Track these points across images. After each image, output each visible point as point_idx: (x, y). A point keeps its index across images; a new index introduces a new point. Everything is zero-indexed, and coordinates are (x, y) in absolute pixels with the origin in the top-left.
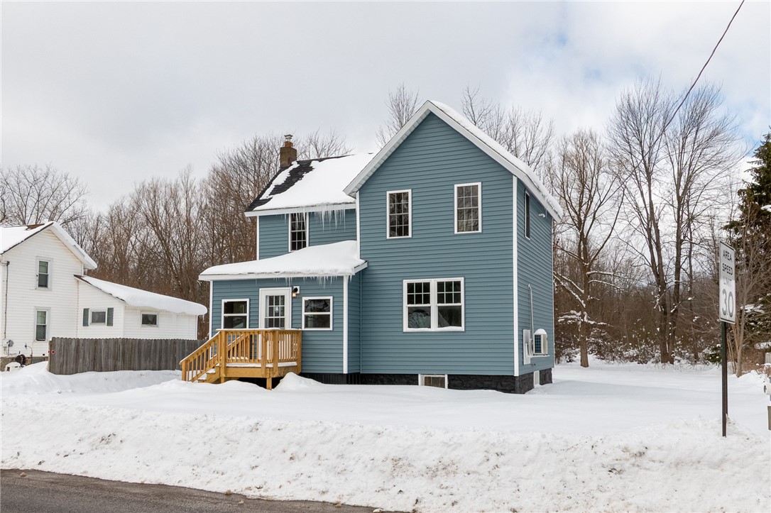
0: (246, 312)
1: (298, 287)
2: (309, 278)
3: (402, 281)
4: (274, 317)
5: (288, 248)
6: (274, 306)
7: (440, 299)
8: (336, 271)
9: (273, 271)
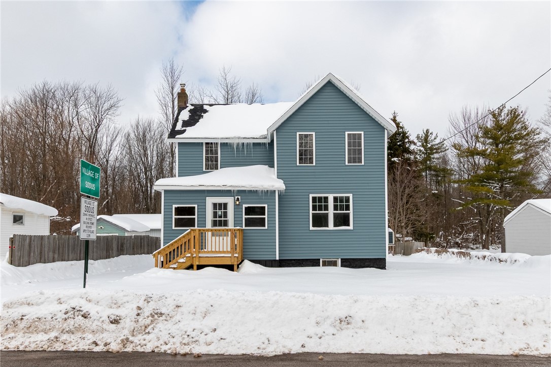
0: (194, 215)
1: (239, 197)
2: (251, 191)
3: (309, 195)
4: (218, 219)
5: (203, 167)
6: (218, 211)
7: (336, 208)
8: (273, 186)
9: (221, 184)
